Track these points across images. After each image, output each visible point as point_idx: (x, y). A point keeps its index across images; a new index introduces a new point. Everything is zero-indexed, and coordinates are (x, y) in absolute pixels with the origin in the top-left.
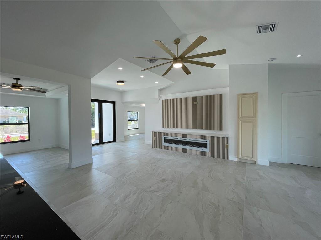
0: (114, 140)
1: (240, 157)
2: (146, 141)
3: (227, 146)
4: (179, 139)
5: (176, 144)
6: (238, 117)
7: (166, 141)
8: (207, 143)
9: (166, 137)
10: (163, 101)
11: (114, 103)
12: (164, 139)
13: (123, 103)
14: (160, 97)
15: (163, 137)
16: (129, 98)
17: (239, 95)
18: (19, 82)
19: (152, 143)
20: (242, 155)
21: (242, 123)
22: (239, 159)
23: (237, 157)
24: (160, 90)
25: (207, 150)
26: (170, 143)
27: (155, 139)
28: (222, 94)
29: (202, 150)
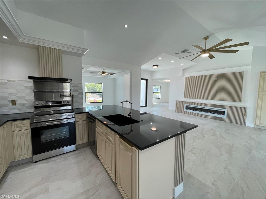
0: (146, 106)
1: (258, 123)
2: (170, 107)
3: (245, 115)
4: (199, 107)
5: (196, 111)
6: (259, 91)
7: (187, 108)
8: (224, 112)
9: (187, 105)
10: (186, 78)
11: (147, 80)
12: (186, 107)
13: (153, 80)
14: (183, 75)
15: (185, 105)
16: (157, 76)
17: (261, 73)
18: (105, 71)
19: (175, 109)
20: (260, 123)
21: (262, 96)
22: (257, 125)
23: (255, 124)
24: (184, 70)
25: (225, 116)
26: (190, 110)
27: (178, 106)
28: (243, 72)
29: (219, 117)
